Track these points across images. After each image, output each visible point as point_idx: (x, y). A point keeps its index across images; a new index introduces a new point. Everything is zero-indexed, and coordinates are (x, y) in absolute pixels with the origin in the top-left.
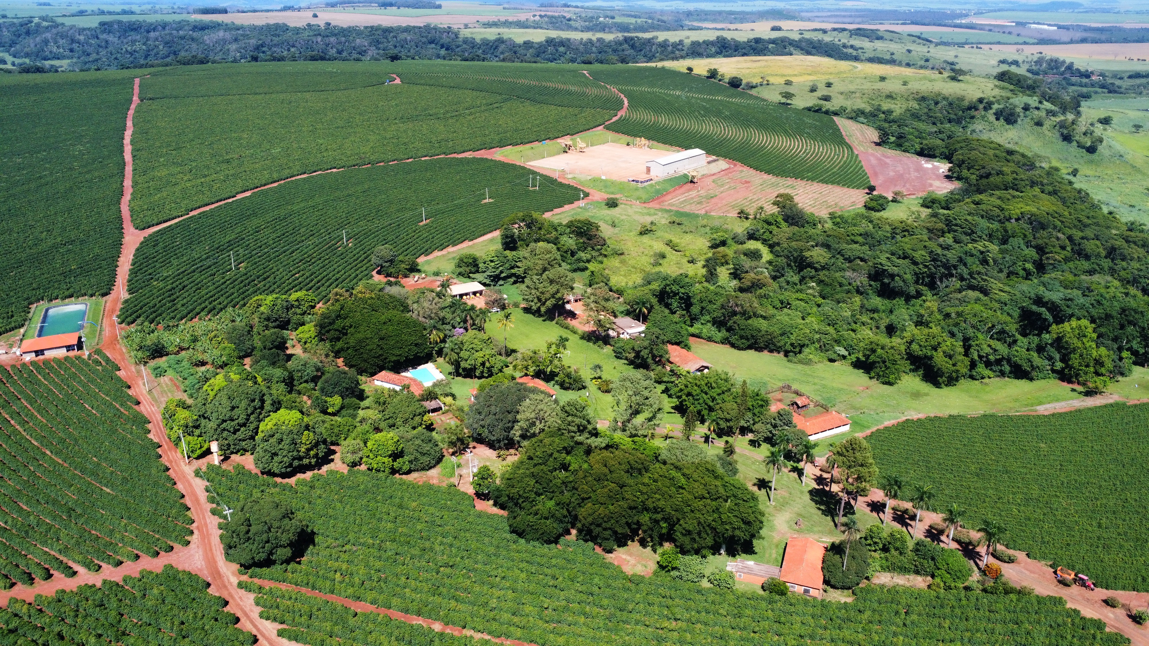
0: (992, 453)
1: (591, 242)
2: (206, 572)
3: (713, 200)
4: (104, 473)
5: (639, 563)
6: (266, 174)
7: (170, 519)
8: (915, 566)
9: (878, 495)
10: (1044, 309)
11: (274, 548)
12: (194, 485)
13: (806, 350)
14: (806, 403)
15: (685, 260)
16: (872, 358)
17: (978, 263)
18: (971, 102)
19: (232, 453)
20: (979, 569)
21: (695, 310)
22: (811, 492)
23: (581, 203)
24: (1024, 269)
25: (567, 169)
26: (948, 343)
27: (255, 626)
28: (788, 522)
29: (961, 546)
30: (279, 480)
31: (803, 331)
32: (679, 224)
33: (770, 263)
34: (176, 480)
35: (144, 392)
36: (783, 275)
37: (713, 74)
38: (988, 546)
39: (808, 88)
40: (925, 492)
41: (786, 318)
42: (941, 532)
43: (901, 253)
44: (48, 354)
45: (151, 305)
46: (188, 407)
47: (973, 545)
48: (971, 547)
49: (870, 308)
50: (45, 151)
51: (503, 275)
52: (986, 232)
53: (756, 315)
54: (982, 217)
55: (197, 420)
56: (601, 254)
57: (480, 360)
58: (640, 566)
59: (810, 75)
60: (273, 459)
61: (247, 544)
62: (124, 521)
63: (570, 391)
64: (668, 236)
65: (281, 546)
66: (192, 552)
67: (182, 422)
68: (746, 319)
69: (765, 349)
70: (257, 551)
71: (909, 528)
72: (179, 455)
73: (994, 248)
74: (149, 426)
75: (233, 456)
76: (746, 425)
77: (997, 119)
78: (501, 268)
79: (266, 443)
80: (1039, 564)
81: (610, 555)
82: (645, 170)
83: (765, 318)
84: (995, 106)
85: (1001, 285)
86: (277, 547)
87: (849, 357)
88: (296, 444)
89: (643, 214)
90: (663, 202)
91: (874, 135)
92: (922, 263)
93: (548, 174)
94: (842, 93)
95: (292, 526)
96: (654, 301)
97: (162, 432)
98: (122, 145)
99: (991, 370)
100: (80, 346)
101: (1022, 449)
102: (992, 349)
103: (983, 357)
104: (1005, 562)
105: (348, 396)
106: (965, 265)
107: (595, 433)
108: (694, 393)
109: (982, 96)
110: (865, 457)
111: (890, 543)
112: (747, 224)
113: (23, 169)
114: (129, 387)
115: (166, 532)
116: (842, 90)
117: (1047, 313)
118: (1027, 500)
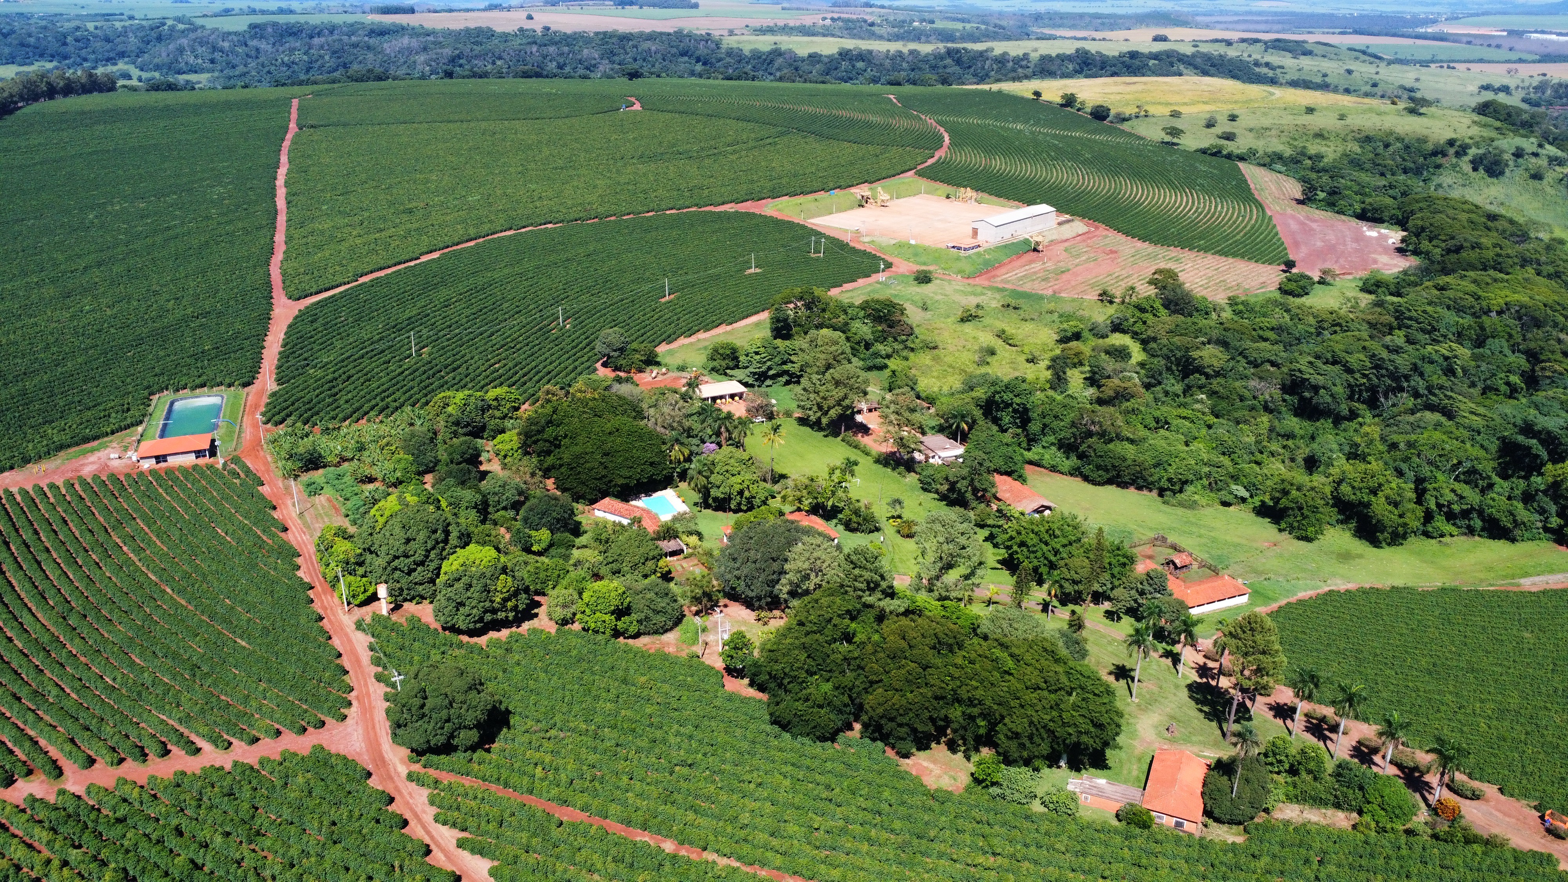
0: (1453, 643)
1: (893, 330)
2: (366, 757)
3: (1065, 277)
4: (239, 619)
5: (945, 773)
6: (460, 231)
7: (322, 685)
8: (1336, 796)
9: (1285, 695)
10: (1535, 441)
11: (456, 729)
12: (354, 641)
13: (1190, 489)
14: (1187, 562)
15: (1022, 358)
16: (1284, 502)
17: (1440, 372)
18: (1436, 145)
19: (405, 600)
20: (1428, 805)
21: (1034, 427)
22: (1190, 687)
23: (881, 277)
24: (1508, 384)
25: (863, 230)
26: (1394, 485)
27: (428, 832)
28: (1156, 727)
29: (1403, 772)
30: (465, 638)
31: (1185, 462)
32: (1015, 308)
33: (1142, 365)
34: (331, 633)
35: (294, 515)
36: (1160, 383)
37: (1069, 101)
38: (1443, 774)
39: (1204, 123)
40: (1354, 694)
41: (1163, 443)
42: (1375, 751)
43: (1329, 356)
44: (173, 461)
45: (305, 400)
46: (349, 537)
47: (1420, 771)
48: (1417, 774)
49: (1282, 432)
50: (175, 193)
51: (771, 373)
52: (1454, 330)
53: (1119, 437)
54: (1449, 308)
55: (361, 555)
56: (906, 347)
57: (737, 487)
58: (946, 777)
59: (1206, 103)
60: (458, 610)
61: (419, 723)
62: (263, 685)
63: (859, 534)
64: (1000, 325)
65: (465, 727)
66: (349, 730)
67: (342, 557)
68: (1106, 443)
69: (1131, 484)
70: (433, 733)
71: (1328, 742)
72: (336, 600)
73: (1464, 352)
74: (299, 561)
75: (406, 605)
76: (1100, 590)
77: (1475, 169)
78: (769, 363)
79: (449, 589)
80: (1517, 805)
81: (907, 761)
82: (971, 232)
83: (1132, 441)
84: (1473, 151)
85: (1473, 406)
86: (460, 728)
87: (1250, 500)
88: (489, 592)
89: (965, 294)
90: (994, 277)
91: (1295, 189)
92: (1359, 371)
93: (837, 236)
94: (1251, 130)
95: (482, 701)
96: (978, 413)
97: (315, 570)
98: (274, 188)
99: (1454, 525)
100: (213, 451)
101: (1497, 639)
102: (1457, 495)
103: (1443, 505)
104: (1467, 798)
105: (559, 529)
106: (1421, 375)
107: (891, 594)
108: (1030, 543)
109: (1454, 136)
110: (1268, 641)
111: (1300, 763)
112: (1111, 310)
113: (147, 216)
114: (275, 508)
115: (317, 701)
116: (1252, 126)
117: (1540, 447)
118: (1502, 712)
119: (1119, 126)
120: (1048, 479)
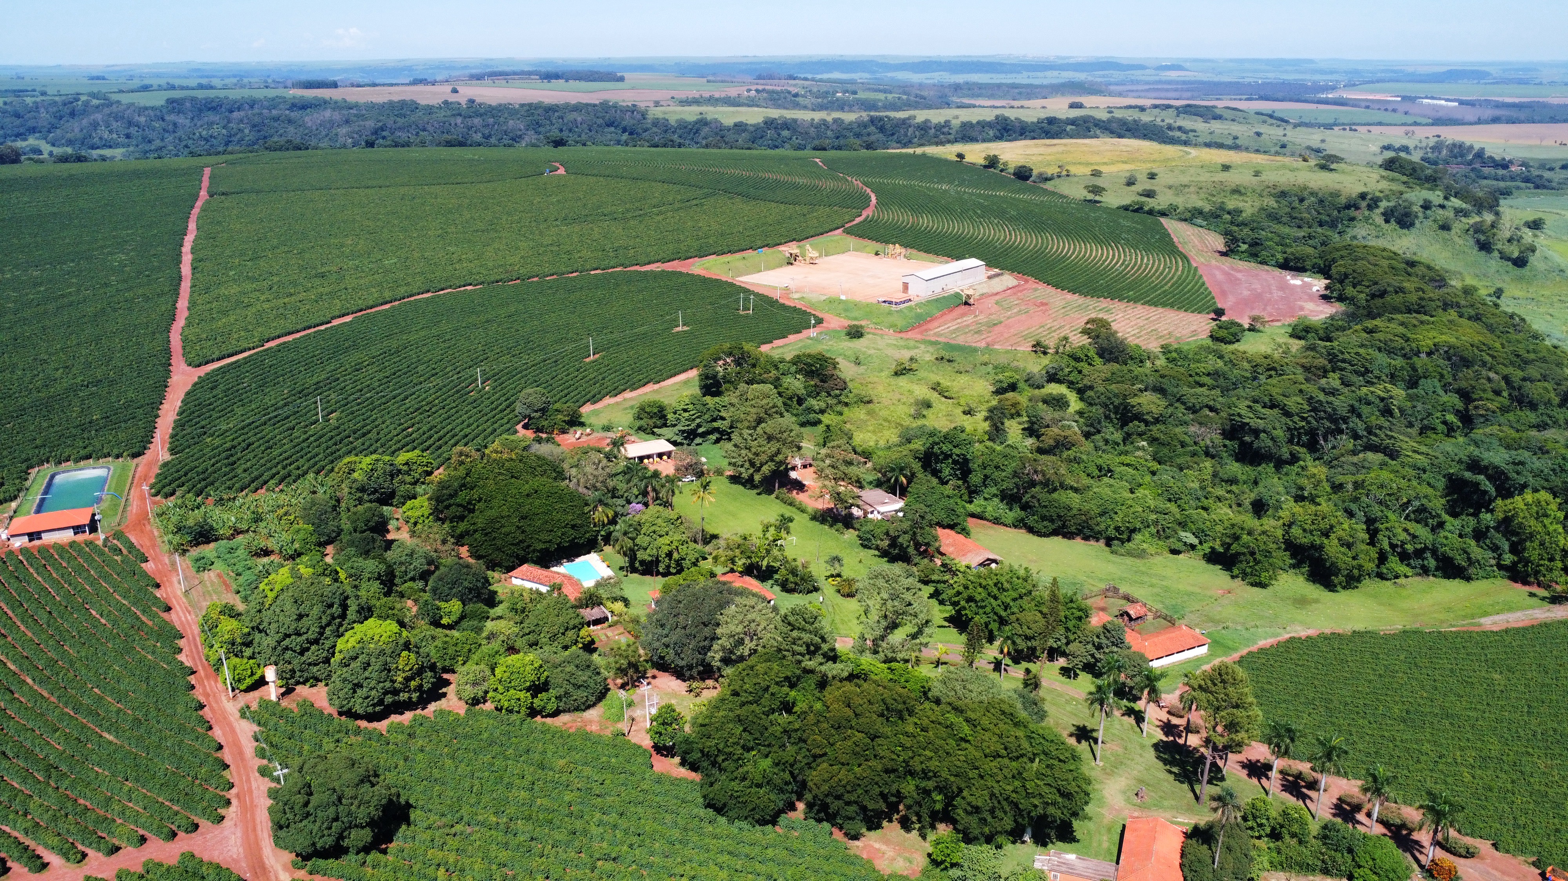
0: (1423, 687)
1: (826, 385)
2: (243, 865)
3: (996, 328)
4: (107, 711)
5: (899, 855)
6: (375, 294)
7: (198, 782)
8: (1323, 861)
9: (1259, 751)
10: (1482, 477)
11: (346, 829)
12: (238, 731)
13: (1138, 537)
14: (1142, 613)
15: (959, 411)
16: (1235, 547)
17: (1377, 413)
18: (1349, 198)
19: (298, 683)
20: (1422, 867)
21: (975, 478)
22: (1156, 746)
23: (812, 333)
24: (1445, 423)
25: (792, 285)
26: (1345, 526)
28: (1124, 792)
29: (1391, 831)
30: (363, 724)
31: (1132, 510)
32: (949, 361)
33: (1080, 413)
34: (212, 722)
35: (179, 593)
36: (1099, 432)
37: (992, 162)
38: (1436, 832)
39: (1124, 181)
40: (1334, 748)
41: (1108, 491)
42: (1357, 808)
43: (1266, 399)
44: (48, 538)
45: (200, 469)
46: (235, 615)
47: (1407, 829)
48: (1404, 832)
49: (1225, 477)
50: (73, 261)
51: (700, 430)
52: (1387, 371)
53: (1063, 486)
54: (1380, 350)
55: (249, 634)
56: (840, 402)
57: (666, 549)
58: (901, 860)
59: (1125, 162)
60: (355, 692)
61: (305, 822)
62: (129, 784)
63: (796, 595)
64: (934, 378)
65: (356, 826)
66: (226, 833)
67: (226, 637)
68: (1050, 492)
69: (1077, 535)
70: (320, 834)
71: (1308, 801)
72: (220, 685)
73: (1399, 393)
74: (181, 643)
75: (299, 689)
76: (1055, 646)
77: (1387, 221)
78: (698, 421)
79: (345, 669)
80: (1514, 861)
81: (856, 843)
82: (901, 287)
83: (1076, 490)
84: (1384, 204)
85: (1415, 444)
86: (350, 827)
87: (1199, 547)
88: (389, 671)
89: (899, 348)
90: (926, 330)
91: (1218, 242)
92: (1297, 414)
93: (766, 293)
94: (1170, 187)
95: (376, 795)
96: (917, 466)
97: (198, 652)
98: (180, 254)
99: (1408, 565)
100: (93, 526)
101: (1467, 682)
102: (1409, 534)
103: (1397, 546)
104: (1460, 856)
105: (471, 600)
106: (1359, 416)
107: (833, 657)
108: (978, 598)
109: (1364, 190)
110: (1242, 694)
111: (1282, 826)
112: (1045, 361)
113: (41, 284)
114: (158, 586)
115: (188, 799)
116: (1171, 183)
117: (1487, 483)
118: (1484, 760)
119: (1041, 185)
120: (992, 532)
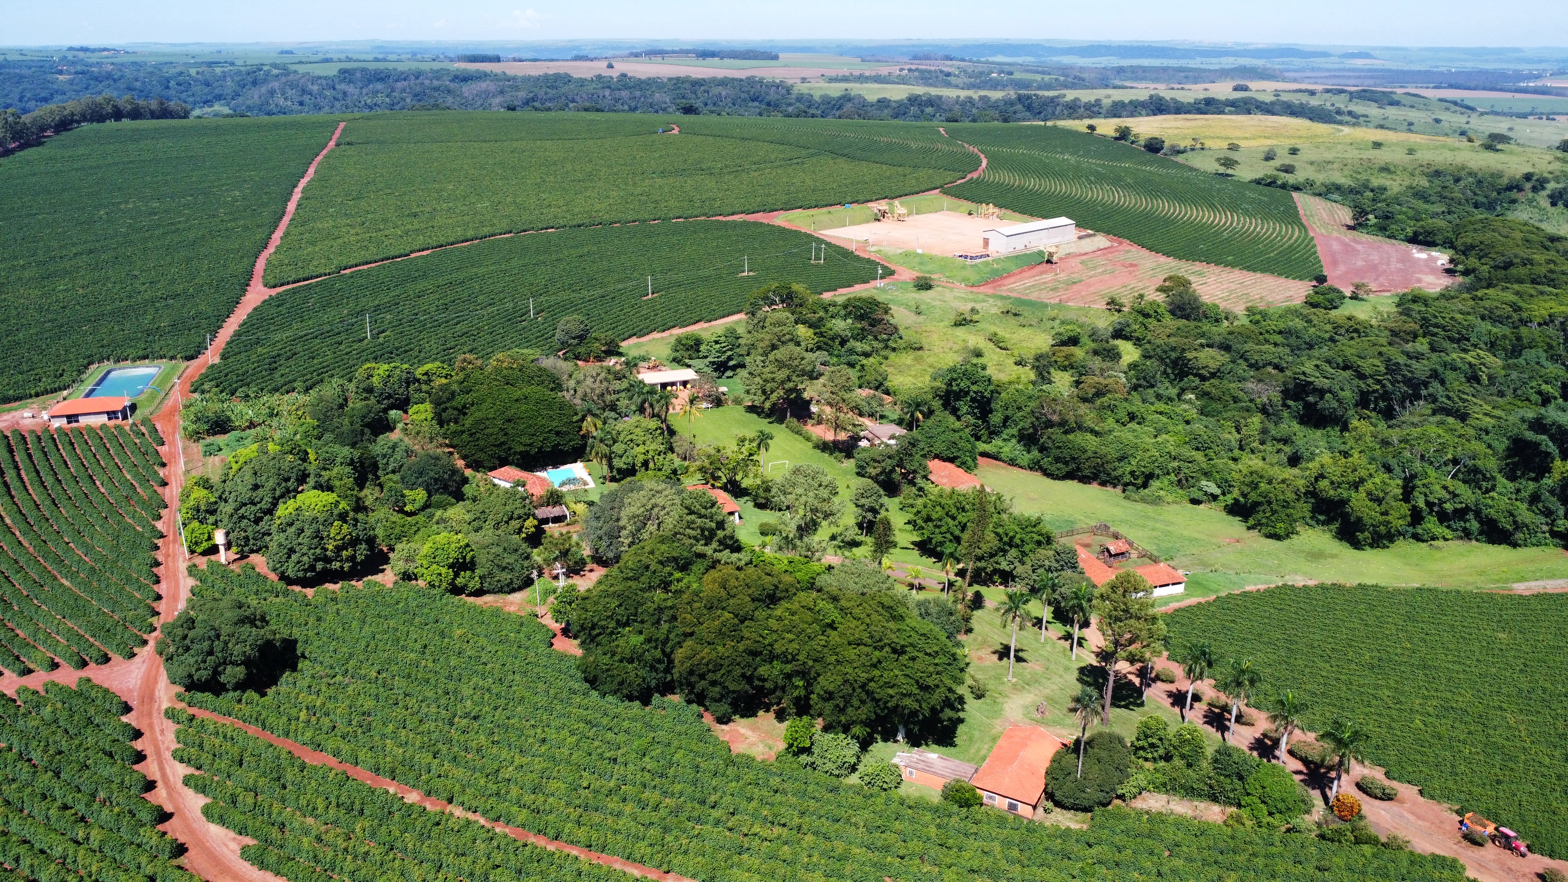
1: (874, 329)
2: (135, 694)
3: (1075, 287)
5: (761, 741)
6: (459, 232)
7: (123, 622)
8: (1211, 787)
10: (1544, 437)
12: (180, 585)
13: (1155, 484)
14: (1124, 550)
15: (1011, 361)
16: (1253, 496)
17: (1463, 380)
18: (1511, 179)
19: (252, 551)
20: (1326, 803)
21: (996, 418)
22: (1082, 670)
23: (880, 283)
24: (1540, 393)
25: (872, 239)
26: (1377, 480)
27: (162, 769)
28: (1027, 707)
29: (1307, 767)
30: (297, 589)
31: (1149, 454)
32: (1015, 315)
33: (1133, 366)
34: (162, 578)
35: (180, 472)
36: (1152, 386)
37: (1124, 134)
39: (1263, 156)
40: (1244, 671)
41: (1130, 436)
42: (1276, 743)
43: (1340, 360)
44: (84, 421)
45: (240, 372)
46: (210, 487)
49: (1279, 436)
50: (192, 195)
51: (731, 363)
52: (1486, 339)
53: (1080, 427)
54: (1483, 318)
55: (216, 503)
56: (887, 347)
57: (641, 458)
58: (761, 746)
59: (1269, 138)
60: (288, 556)
63: (768, 511)
64: (993, 329)
65: (231, 663)
66: (132, 668)
68: (1066, 432)
69: (1095, 479)
70: (196, 666)
71: (1226, 734)
72: (183, 549)
73: (1495, 362)
74: (163, 512)
76: (1007, 569)
77: (1554, 204)
78: (729, 353)
80: (1436, 807)
81: (724, 727)
82: (981, 242)
83: (1096, 434)
84: (1551, 186)
85: (1489, 408)
86: (225, 663)
87: (1221, 497)
88: (322, 539)
89: (966, 300)
90: (1000, 286)
91: (1346, 215)
92: (1371, 376)
93: (842, 245)
94: (1312, 163)
95: (252, 635)
96: (937, 404)
97: (175, 521)
98: (291, 194)
99: (1448, 527)
102: (1449, 493)
103: (1434, 504)
104: (1376, 798)
105: (437, 490)
106: (1442, 382)
107: (736, 547)
108: (934, 516)
109: (1531, 170)
110: (1142, 604)
111: (1176, 748)
112: (1116, 317)
113: (155, 214)
114: (164, 465)
116: (1313, 159)
117: (1551, 444)
118: (1446, 709)
119: (1172, 158)
120: (1003, 472)
